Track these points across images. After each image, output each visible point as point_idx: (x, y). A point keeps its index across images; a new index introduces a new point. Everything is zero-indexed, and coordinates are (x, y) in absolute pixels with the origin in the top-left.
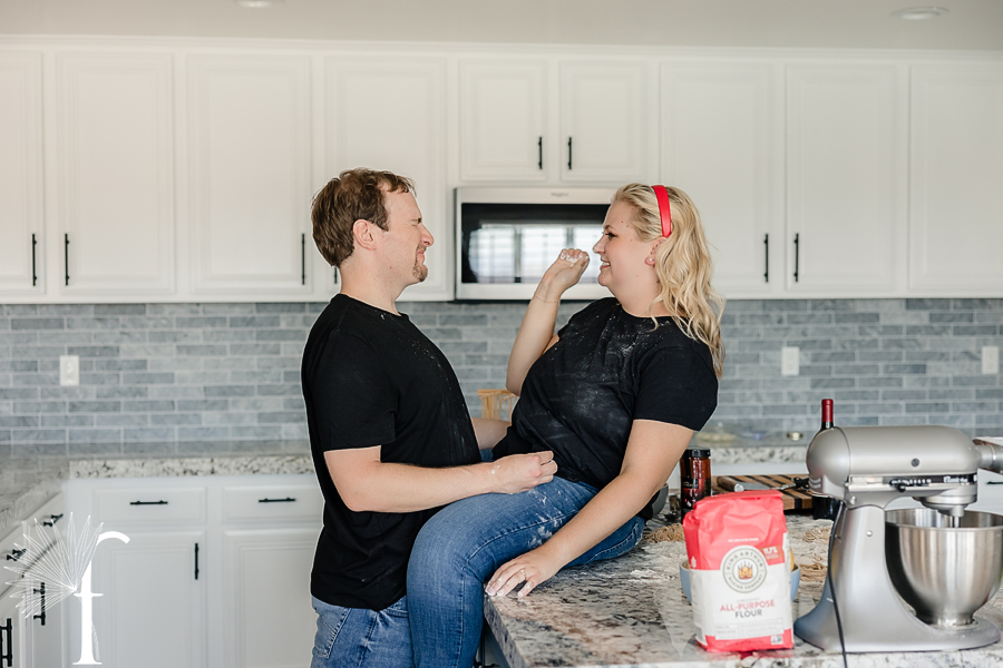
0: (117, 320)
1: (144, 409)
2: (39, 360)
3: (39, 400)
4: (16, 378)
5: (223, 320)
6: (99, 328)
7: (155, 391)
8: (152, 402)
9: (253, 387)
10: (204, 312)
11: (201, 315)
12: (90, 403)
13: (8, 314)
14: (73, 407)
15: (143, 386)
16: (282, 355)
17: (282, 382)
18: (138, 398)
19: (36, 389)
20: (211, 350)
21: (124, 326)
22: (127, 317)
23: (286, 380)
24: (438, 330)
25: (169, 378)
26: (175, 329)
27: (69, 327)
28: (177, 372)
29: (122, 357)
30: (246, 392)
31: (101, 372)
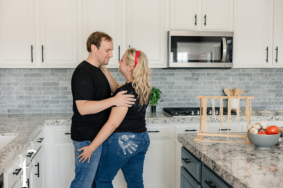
0: (58, 74)
1: (67, 103)
2: (33, 87)
3: (33, 100)
4: (26, 93)
6: (52, 77)
8: (69, 100)
12: (50, 100)
13: (23, 72)
14: (44, 102)
18: (65, 99)
19: (32, 96)
21: (60, 76)
22: (61, 73)
24: (159, 78)
27: (43, 76)
29: (60, 86)
31: (53, 91)
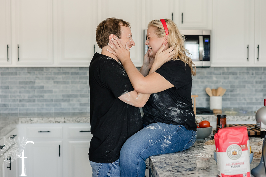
0: (34, 73)
1: (43, 102)
2: (9, 86)
3: (10, 98)
4: (2, 91)
5: (68, 73)
6: (28, 75)
7: (46, 96)
8: (46, 99)
9: (78, 95)
10: (63, 70)
11: (61, 71)
12: (26, 99)
14: (20, 101)
15: (42, 94)
17: (88, 93)
18: (41, 98)
19: (8, 95)
20: (65, 83)
21: (37, 75)
22: (38, 72)
25: (51, 92)
26: (53, 76)
27: (19, 75)
28: (54, 90)
29: (36, 85)
30: (76, 96)
31: (29, 90)
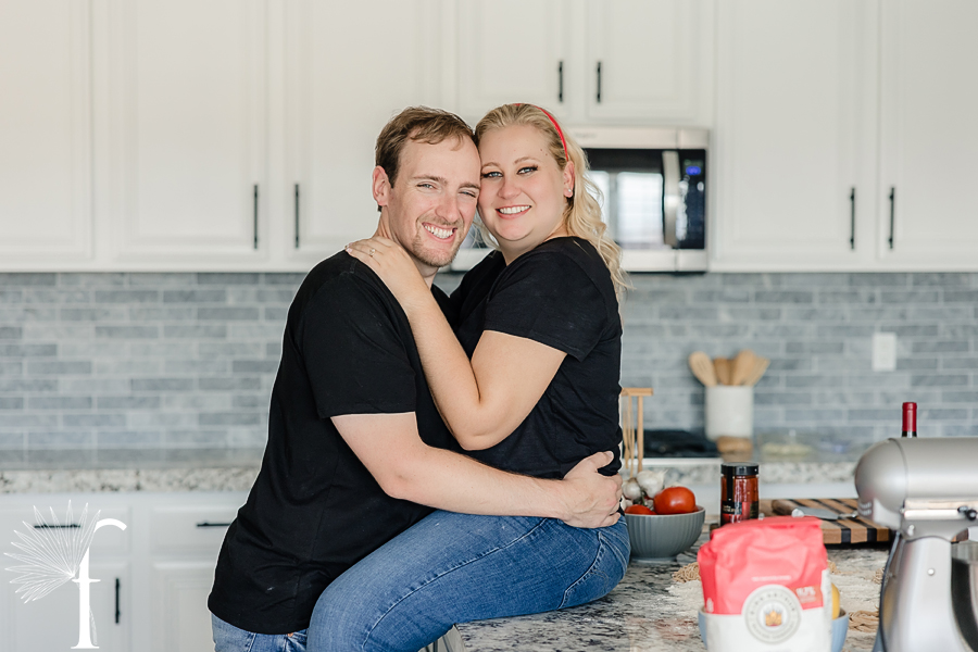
0: (20, 293)
1: (54, 407)
5: (154, 294)
7: (67, 384)
8: (63, 398)
9: (191, 380)
10: (131, 283)
11: (126, 287)
15: (52, 377)
16: (230, 339)
17: (229, 374)
18: (46, 393)
20: (139, 332)
21: (28, 301)
22: (32, 289)
23: (235, 370)
25: (85, 367)
26: (93, 305)
28: (96, 360)
29: (26, 340)
30: (183, 385)
